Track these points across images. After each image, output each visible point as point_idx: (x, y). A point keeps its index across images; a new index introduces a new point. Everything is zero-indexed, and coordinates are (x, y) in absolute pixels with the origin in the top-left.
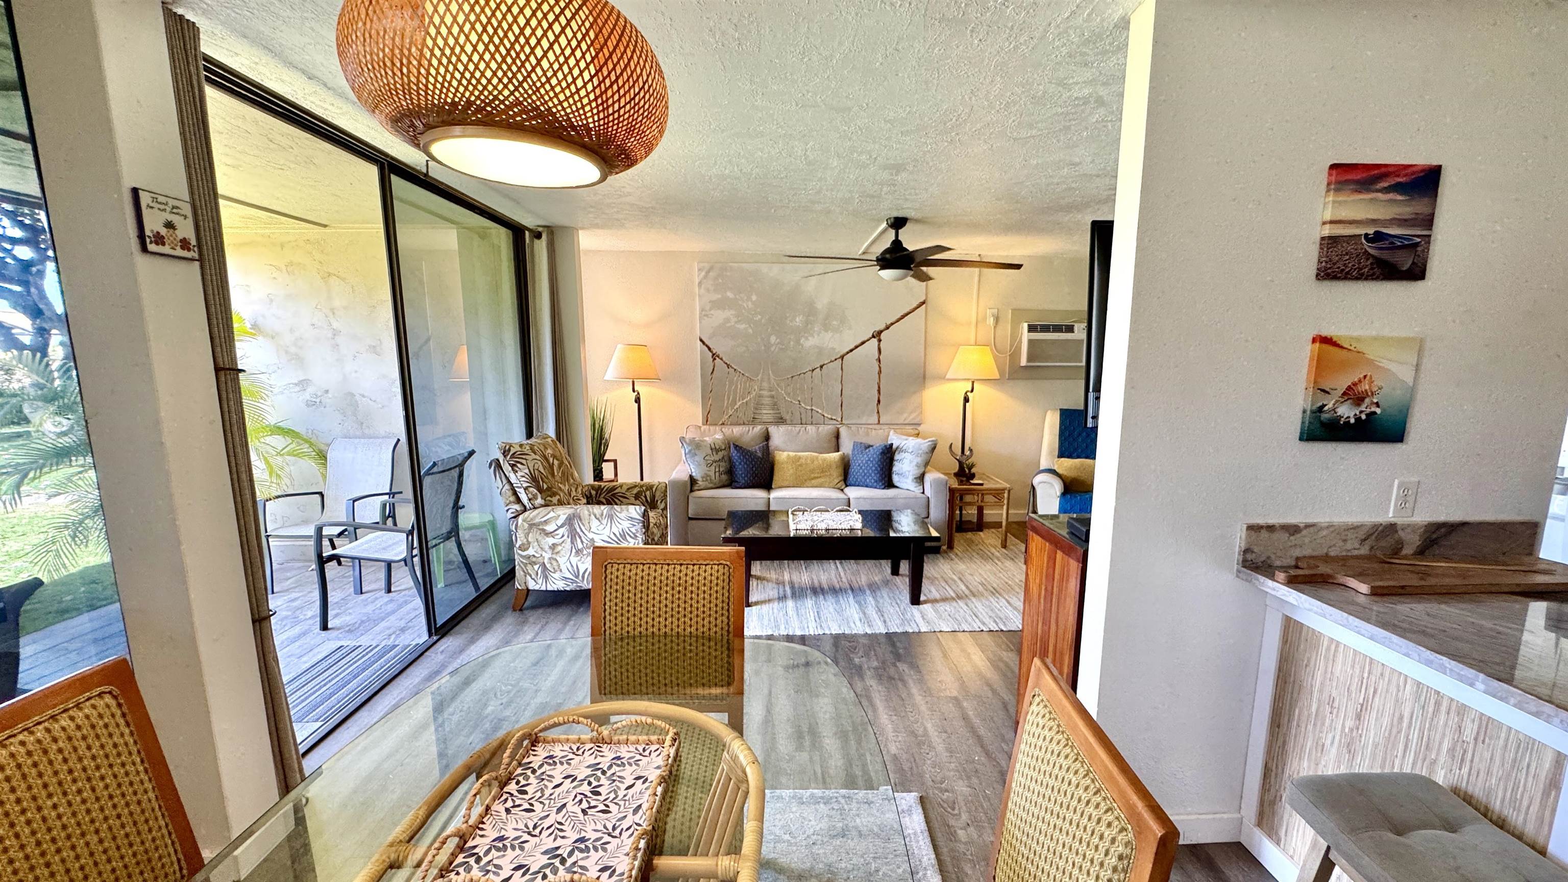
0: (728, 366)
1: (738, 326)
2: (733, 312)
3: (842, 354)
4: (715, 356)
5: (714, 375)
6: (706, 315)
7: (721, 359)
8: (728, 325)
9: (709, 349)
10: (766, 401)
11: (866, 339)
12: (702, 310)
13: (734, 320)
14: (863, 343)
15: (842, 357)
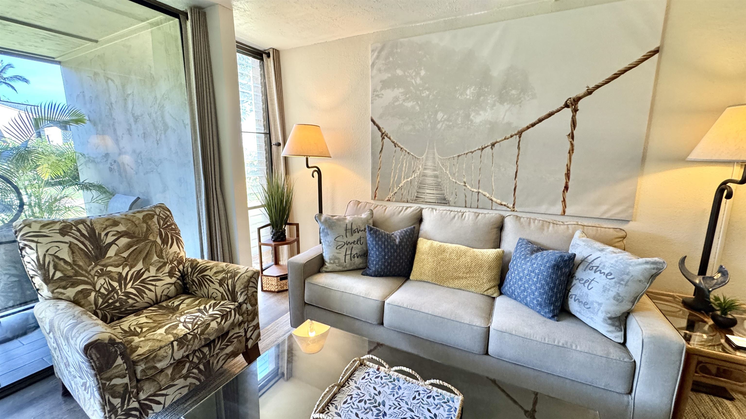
0: (395, 145)
1: (406, 104)
2: (401, 90)
3: (520, 129)
4: (384, 135)
5: (382, 154)
6: (377, 96)
7: (389, 138)
8: (396, 104)
9: (379, 129)
10: (430, 181)
11: (554, 109)
12: (374, 91)
13: (402, 98)
14: (550, 115)
15: (520, 133)
